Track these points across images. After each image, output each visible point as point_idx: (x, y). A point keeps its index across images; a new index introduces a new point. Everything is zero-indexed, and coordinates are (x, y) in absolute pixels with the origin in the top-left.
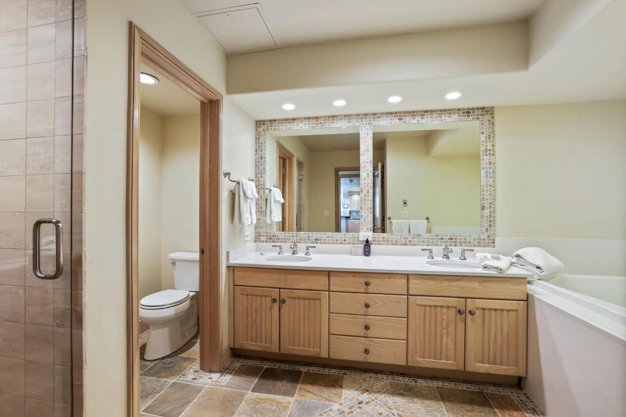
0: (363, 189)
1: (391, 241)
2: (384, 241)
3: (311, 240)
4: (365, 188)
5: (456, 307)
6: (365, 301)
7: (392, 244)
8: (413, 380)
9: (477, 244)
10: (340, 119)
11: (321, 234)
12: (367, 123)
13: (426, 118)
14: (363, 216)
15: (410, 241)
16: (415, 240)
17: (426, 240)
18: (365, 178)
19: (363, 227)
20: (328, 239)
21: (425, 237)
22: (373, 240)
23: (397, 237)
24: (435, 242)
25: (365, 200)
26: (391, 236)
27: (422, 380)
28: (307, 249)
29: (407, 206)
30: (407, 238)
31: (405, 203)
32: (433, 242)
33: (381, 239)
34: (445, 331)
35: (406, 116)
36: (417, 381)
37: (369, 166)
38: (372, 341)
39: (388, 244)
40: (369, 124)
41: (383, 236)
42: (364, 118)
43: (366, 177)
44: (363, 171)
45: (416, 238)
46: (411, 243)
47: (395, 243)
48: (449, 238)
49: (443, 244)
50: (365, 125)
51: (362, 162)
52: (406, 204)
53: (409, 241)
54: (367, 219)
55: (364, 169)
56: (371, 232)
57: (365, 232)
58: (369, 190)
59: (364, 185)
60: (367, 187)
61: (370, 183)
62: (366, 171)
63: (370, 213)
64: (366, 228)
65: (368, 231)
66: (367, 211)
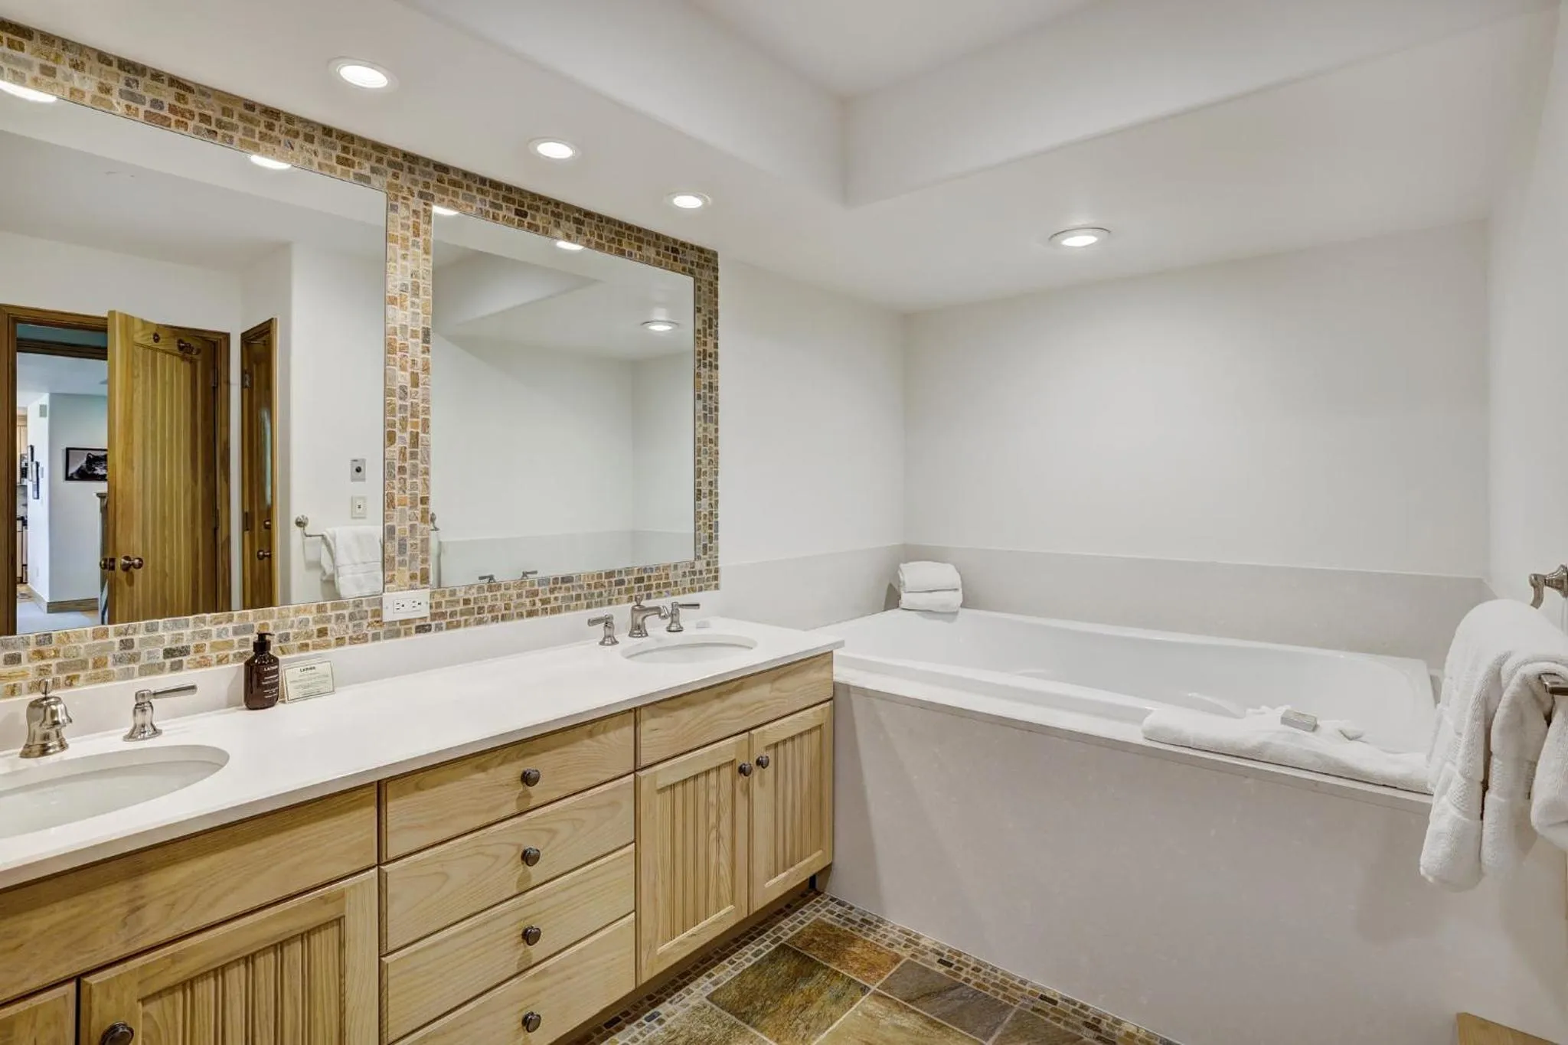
0: (396, 430)
1: (492, 609)
2: (470, 612)
3: (144, 660)
4: (404, 429)
5: (732, 762)
6: (519, 846)
7: (495, 619)
8: (649, 1019)
9: (689, 586)
10: (301, 136)
11: (203, 621)
12: (416, 190)
13: (588, 233)
14: (397, 532)
15: (544, 602)
16: (556, 594)
17: (586, 591)
18: (403, 389)
19: (395, 573)
20: (241, 641)
21: (581, 583)
22: (431, 614)
23: (509, 592)
24: (605, 594)
25: (402, 470)
26: (491, 591)
27: (666, 1003)
28: (140, 707)
29: (364, 480)
30: (535, 594)
31: (358, 470)
32: (600, 595)
33: (461, 607)
34: (713, 835)
35: (537, 209)
36: (659, 1014)
37: (420, 349)
38: (544, 972)
39: (480, 622)
40: (421, 195)
41: (466, 597)
42: (406, 169)
43: (409, 385)
44: (398, 364)
45: (561, 588)
46: (548, 606)
47: (504, 612)
48: (635, 579)
49: (622, 596)
50: (405, 194)
51: (395, 329)
52: (354, 469)
53: (541, 600)
54: (412, 542)
55: (399, 354)
56: (425, 586)
57: (406, 588)
58: (417, 433)
59: (399, 415)
60: (411, 422)
61: (423, 411)
62: (407, 362)
63: (423, 517)
64: (407, 575)
65: (413, 583)
66: (409, 512)
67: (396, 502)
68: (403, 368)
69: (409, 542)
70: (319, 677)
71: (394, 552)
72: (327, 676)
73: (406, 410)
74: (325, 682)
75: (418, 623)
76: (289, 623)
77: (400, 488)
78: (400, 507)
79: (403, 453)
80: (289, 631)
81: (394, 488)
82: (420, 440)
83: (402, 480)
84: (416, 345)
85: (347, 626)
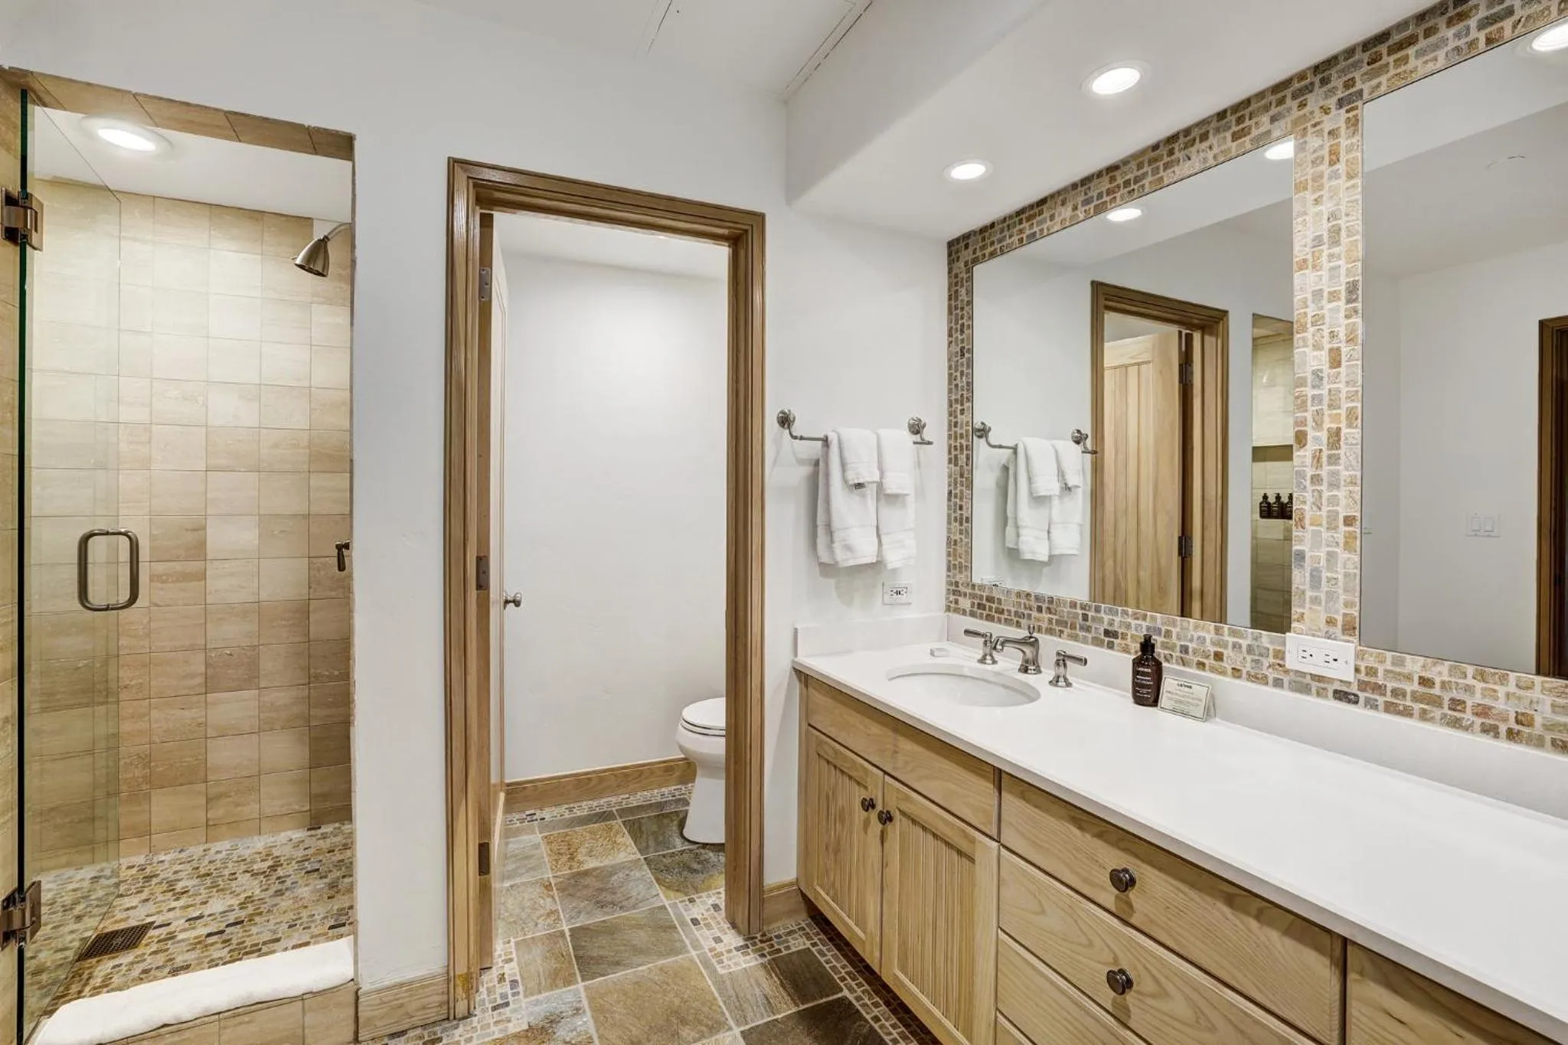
0: (1307, 429)
1: (1484, 711)
2: (1434, 702)
4: (1319, 426)
6: (1115, 954)
14: (1307, 559)
18: (1316, 373)
19: (1306, 611)
22: (1359, 681)
25: (1316, 479)
26: (1482, 682)
28: (1059, 663)
33: (1415, 687)
37: (1342, 314)
39: (1457, 725)
41: (1425, 675)
42: (1316, 85)
43: (1326, 367)
44: (1310, 339)
54: (1329, 575)
55: (1311, 330)
56: (1348, 638)
57: (1320, 634)
58: (1339, 430)
59: (1312, 409)
60: (1330, 415)
61: (1347, 398)
62: (1323, 337)
63: (1346, 543)
64: (1323, 618)
65: (1331, 630)
66: (1325, 535)
67: (1307, 522)
68: (1317, 347)
69: (1325, 574)
70: (1193, 699)
71: (1304, 584)
72: (1200, 700)
73: (1321, 402)
74: (1197, 705)
75: (1337, 686)
76: (1189, 637)
77: (1314, 503)
78: (1312, 528)
79: (1317, 458)
80: (1189, 644)
81: (1304, 502)
82: (1343, 439)
83: (1316, 494)
84: (1337, 310)
85: (1244, 658)
